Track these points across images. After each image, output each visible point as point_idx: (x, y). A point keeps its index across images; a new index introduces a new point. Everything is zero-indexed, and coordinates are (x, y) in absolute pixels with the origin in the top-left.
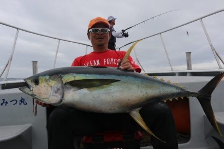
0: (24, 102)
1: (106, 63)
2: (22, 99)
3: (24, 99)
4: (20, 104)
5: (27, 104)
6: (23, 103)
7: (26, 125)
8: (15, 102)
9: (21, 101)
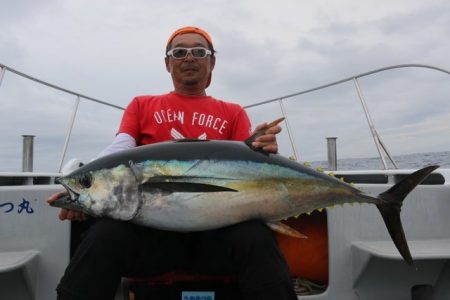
0: (27, 208)
1: (196, 121)
2: (25, 202)
3: (28, 203)
4: (19, 212)
5: (32, 212)
6: (25, 210)
7: (28, 252)
8: (9, 207)
9: (22, 206)
